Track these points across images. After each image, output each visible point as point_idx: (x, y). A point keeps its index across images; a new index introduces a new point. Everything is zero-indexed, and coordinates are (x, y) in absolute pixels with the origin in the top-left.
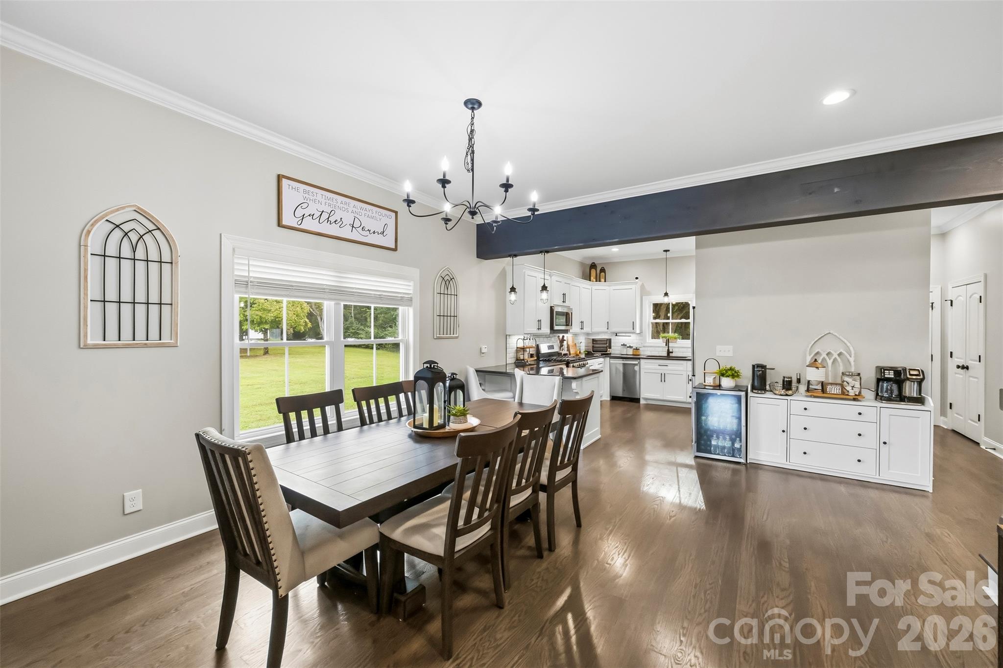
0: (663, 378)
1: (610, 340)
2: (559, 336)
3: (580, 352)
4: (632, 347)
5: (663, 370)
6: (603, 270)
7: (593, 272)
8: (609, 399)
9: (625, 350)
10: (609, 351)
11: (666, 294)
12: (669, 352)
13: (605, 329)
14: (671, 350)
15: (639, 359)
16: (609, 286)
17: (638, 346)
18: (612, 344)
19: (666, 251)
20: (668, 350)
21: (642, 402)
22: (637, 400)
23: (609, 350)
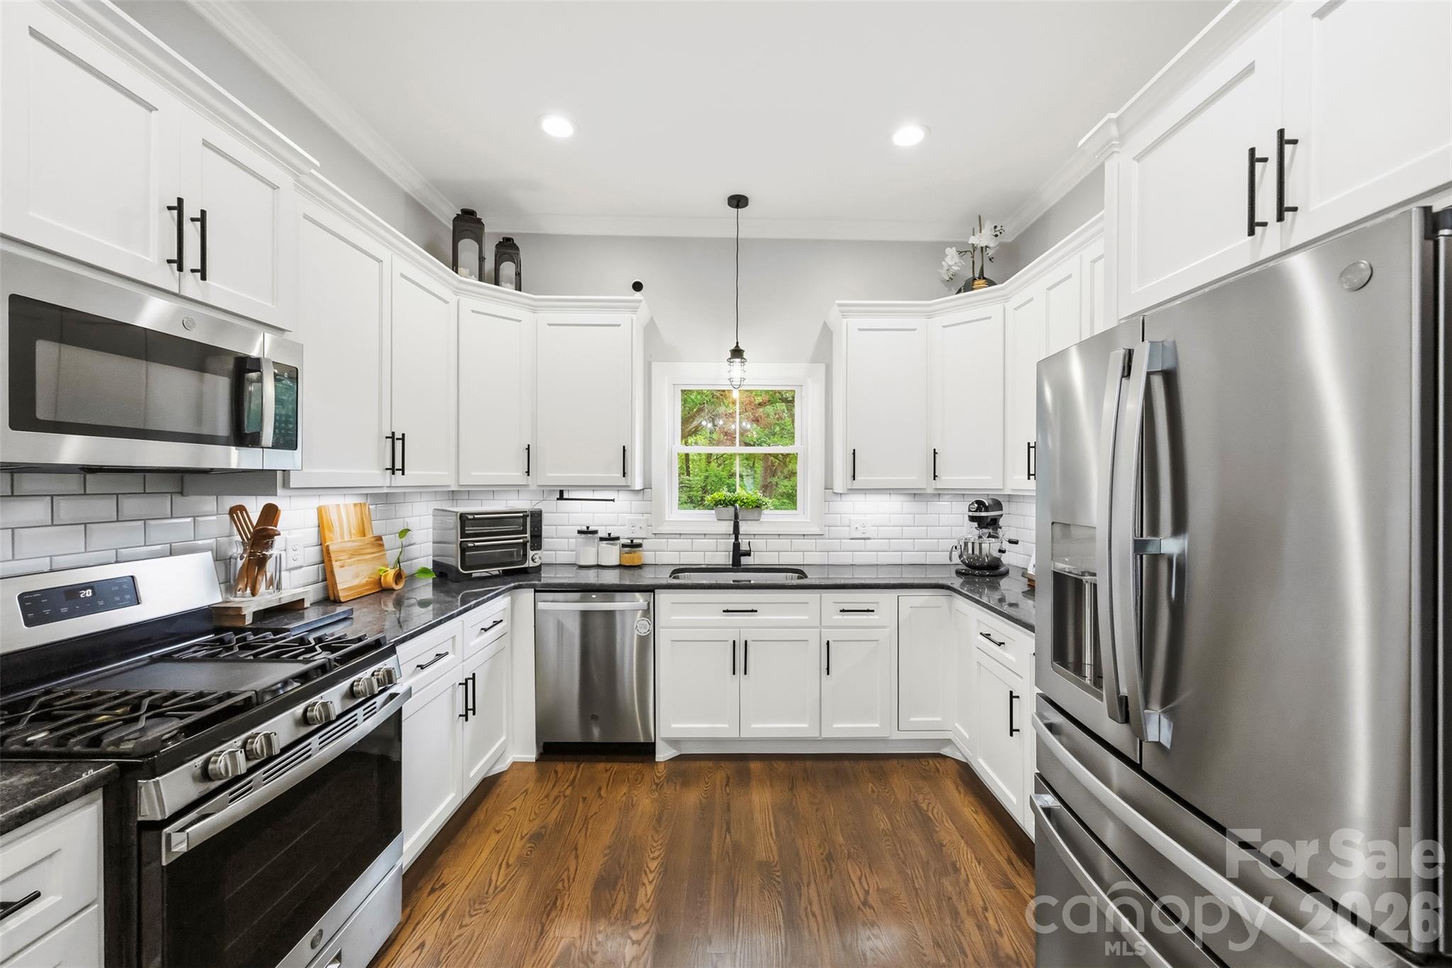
0: (740, 657)
1: (537, 517)
2: (237, 511)
3: (398, 577)
4: (618, 538)
5: (740, 626)
6: (507, 248)
7: (468, 248)
8: (531, 756)
9: (593, 550)
10: (534, 558)
11: (737, 353)
12: (738, 553)
13: (517, 476)
14: (744, 547)
15: (650, 589)
16: (534, 309)
17: (637, 534)
18: (546, 530)
19: (738, 201)
20: (736, 546)
21: (664, 754)
22: (646, 750)
23: (531, 553)
